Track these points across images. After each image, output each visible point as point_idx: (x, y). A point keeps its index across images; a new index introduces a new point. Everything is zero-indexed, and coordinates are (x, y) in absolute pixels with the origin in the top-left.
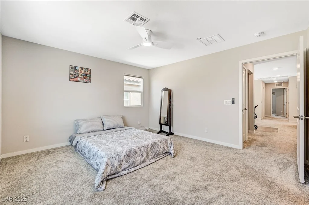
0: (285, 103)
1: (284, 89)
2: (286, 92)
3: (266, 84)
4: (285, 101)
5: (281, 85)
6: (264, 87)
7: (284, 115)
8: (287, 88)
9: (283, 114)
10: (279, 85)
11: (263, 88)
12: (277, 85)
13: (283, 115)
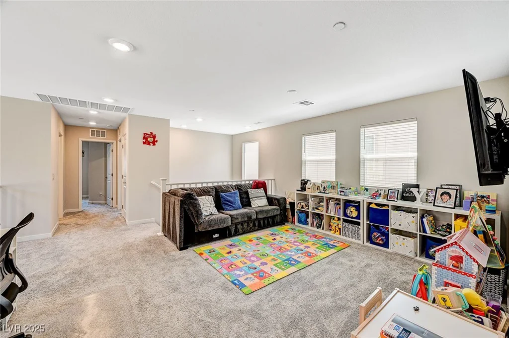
0: (109, 176)
1: (106, 144)
2: (112, 151)
3: (67, 127)
4: (110, 171)
5: (103, 135)
6: (62, 133)
7: (106, 200)
8: (115, 144)
9: (103, 198)
10: (98, 135)
11: (60, 136)
12: (93, 134)
13: (104, 202)
